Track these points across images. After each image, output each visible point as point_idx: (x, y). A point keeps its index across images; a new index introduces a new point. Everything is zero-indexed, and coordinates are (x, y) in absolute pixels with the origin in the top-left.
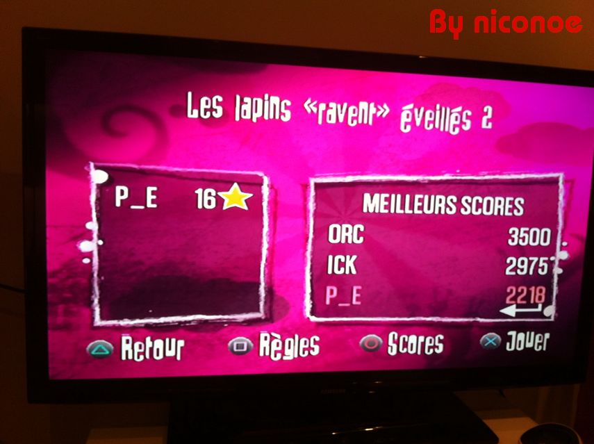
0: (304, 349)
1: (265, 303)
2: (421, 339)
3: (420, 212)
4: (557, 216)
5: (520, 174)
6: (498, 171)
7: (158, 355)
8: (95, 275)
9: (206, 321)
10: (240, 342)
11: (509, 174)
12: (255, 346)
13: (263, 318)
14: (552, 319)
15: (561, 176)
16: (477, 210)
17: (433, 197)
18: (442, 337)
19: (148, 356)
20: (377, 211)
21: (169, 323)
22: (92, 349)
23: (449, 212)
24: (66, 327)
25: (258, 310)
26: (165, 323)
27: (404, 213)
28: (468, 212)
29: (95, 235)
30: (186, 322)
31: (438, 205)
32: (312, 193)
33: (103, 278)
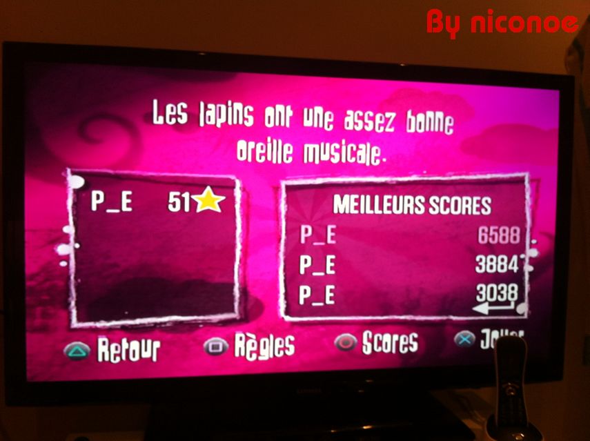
0: (280, 349)
1: (240, 303)
2: (396, 337)
3: (390, 212)
4: (525, 215)
5: (486, 174)
6: (464, 172)
7: (134, 356)
8: (72, 277)
9: (181, 323)
10: (215, 343)
11: (475, 174)
12: (230, 346)
13: (238, 318)
14: (526, 317)
15: (527, 176)
16: (445, 210)
17: (401, 197)
18: (416, 335)
19: (124, 358)
20: (347, 212)
21: (144, 324)
22: (69, 350)
23: (417, 212)
24: (44, 329)
25: (232, 311)
26: (141, 324)
27: (374, 214)
28: (436, 212)
29: (72, 239)
30: (161, 323)
31: (406, 205)
32: (284, 195)
33: (79, 280)
